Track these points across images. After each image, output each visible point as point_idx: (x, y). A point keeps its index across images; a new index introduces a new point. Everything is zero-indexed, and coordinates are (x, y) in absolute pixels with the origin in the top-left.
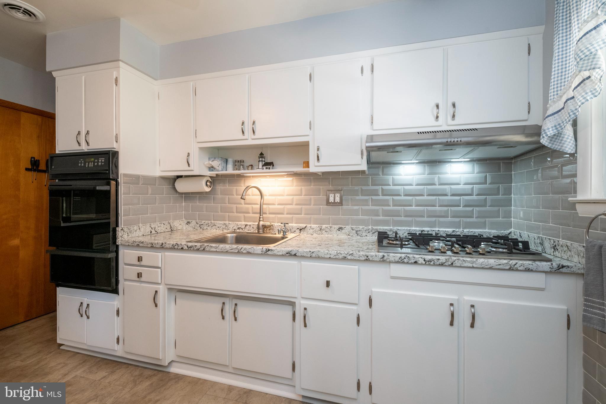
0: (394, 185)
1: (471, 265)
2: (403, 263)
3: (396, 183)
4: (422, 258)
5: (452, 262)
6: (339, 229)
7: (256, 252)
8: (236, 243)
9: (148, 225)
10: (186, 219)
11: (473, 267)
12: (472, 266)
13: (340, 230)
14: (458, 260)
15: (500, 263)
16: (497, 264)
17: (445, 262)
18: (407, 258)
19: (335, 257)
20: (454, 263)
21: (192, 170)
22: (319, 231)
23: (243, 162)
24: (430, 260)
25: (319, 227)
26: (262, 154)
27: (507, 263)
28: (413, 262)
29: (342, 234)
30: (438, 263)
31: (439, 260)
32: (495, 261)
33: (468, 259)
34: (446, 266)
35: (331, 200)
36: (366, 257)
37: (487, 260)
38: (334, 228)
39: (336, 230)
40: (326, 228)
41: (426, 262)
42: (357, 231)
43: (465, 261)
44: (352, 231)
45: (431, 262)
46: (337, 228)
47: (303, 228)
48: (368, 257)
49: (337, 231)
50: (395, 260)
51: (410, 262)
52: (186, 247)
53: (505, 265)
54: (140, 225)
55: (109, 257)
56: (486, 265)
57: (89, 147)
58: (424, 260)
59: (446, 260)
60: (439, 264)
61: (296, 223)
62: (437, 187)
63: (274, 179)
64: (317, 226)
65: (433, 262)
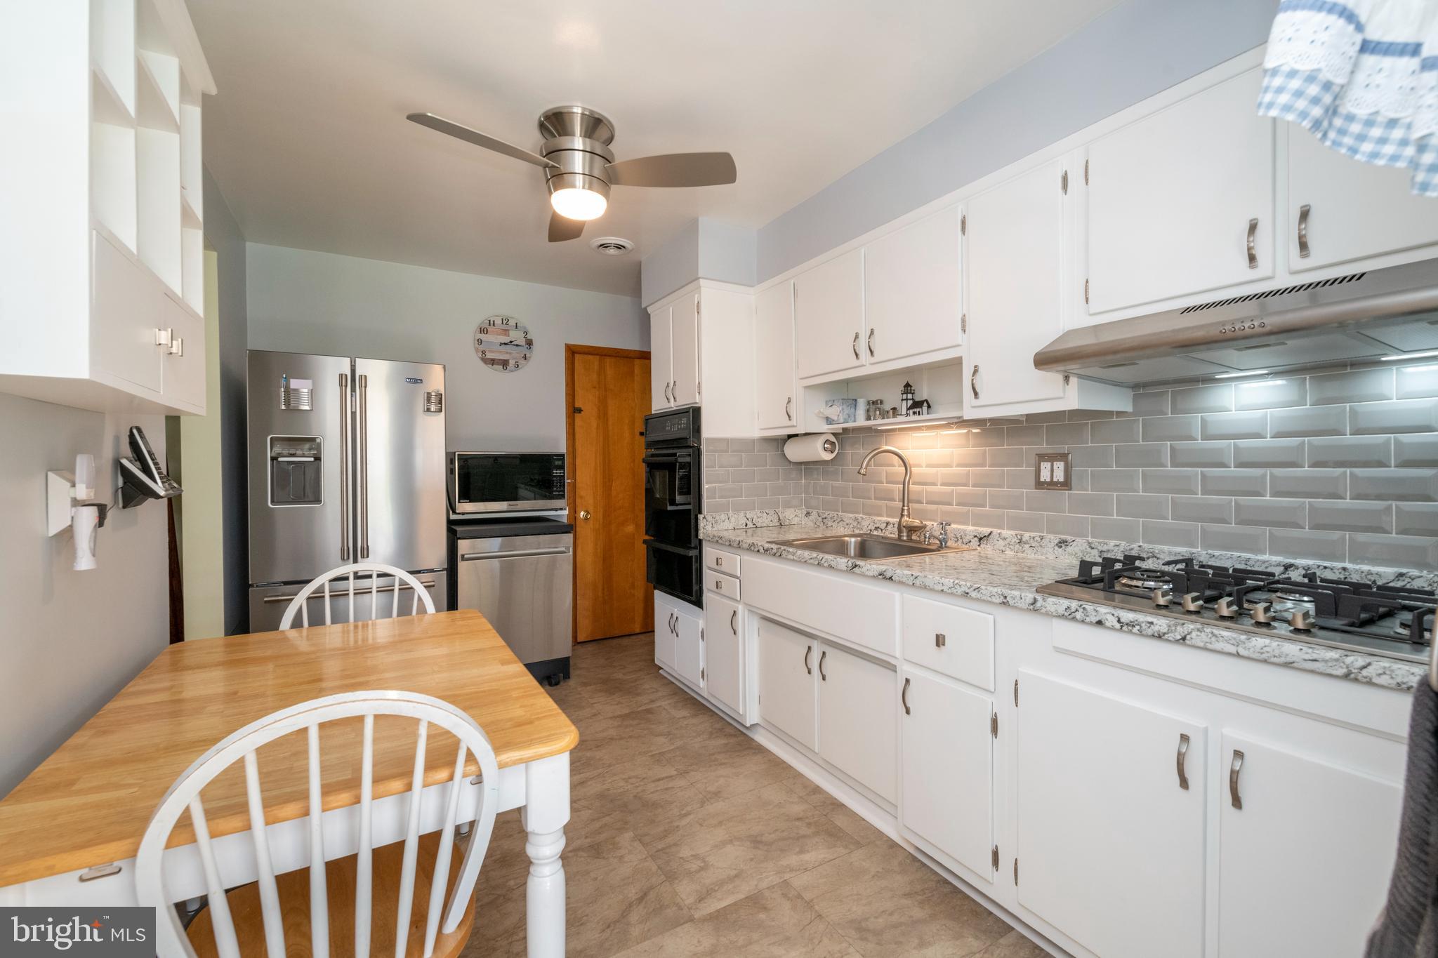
0: (1206, 437)
1: (1233, 649)
2: (1074, 619)
3: (1212, 430)
4: (1113, 615)
5: (1183, 635)
6: (1060, 543)
7: (839, 567)
8: (859, 557)
9: (742, 514)
10: (806, 507)
11: (1238, 655)
12: (1235, 652)
13: (1061, 547)
14: (1198, 630)
15: (1315, 656)
16: (1307, 657)
17: (1165, 631)
18: (1082, 610)
19: (950, 591)
20: (1188, 637)
21: (794, 426)
22: (1017, 546)
23: (881, 402)
24: (1131, 622)
25: (1016, 535)
26: (908, 385)
27: (1337, 660)
28: (1094, 622)
29: (1066, 557)
30: (1150, 632)
31: (1152, 626)
32: (1301, 649)
33: (1226, 633)
34: (1168, 640)
35: (1045, 476)
36: (1002, 597)
37: (1277, 643)
38: (1048, 540)
39: (1053, 544)
40: (1032, 540)
41: (1122, 626)
42: (1101, 552)
43: (1216, 637)
44: (1089, 550)
45: (1133, 626)
46: (1056, 542)
47: (985, 536)
48: (1005, 597)
49: (1056, 548)
50: (1056, 610)
51: (1088, 620)
52: (762, 550)
53: (1330, 664)
54: (731, 513)
55: (690, 555)
56: (1275, 656)
57: (677, 404)
58: (1119, 621)
59: (1170, 626)
60: (1153, 636)
61: (973, 525)
62: (1349, 439)
63: (934, 434)
64: (1013, 533)
65: (1138, 627)
